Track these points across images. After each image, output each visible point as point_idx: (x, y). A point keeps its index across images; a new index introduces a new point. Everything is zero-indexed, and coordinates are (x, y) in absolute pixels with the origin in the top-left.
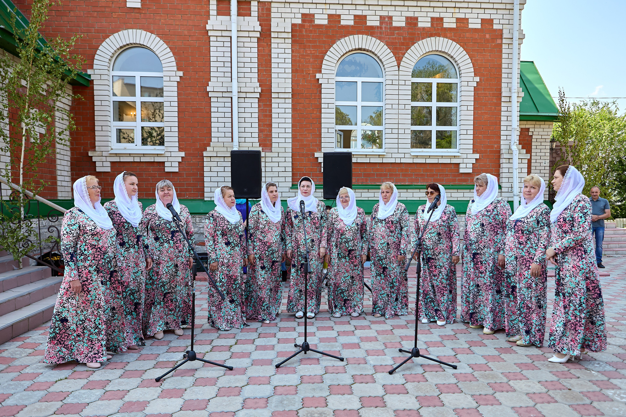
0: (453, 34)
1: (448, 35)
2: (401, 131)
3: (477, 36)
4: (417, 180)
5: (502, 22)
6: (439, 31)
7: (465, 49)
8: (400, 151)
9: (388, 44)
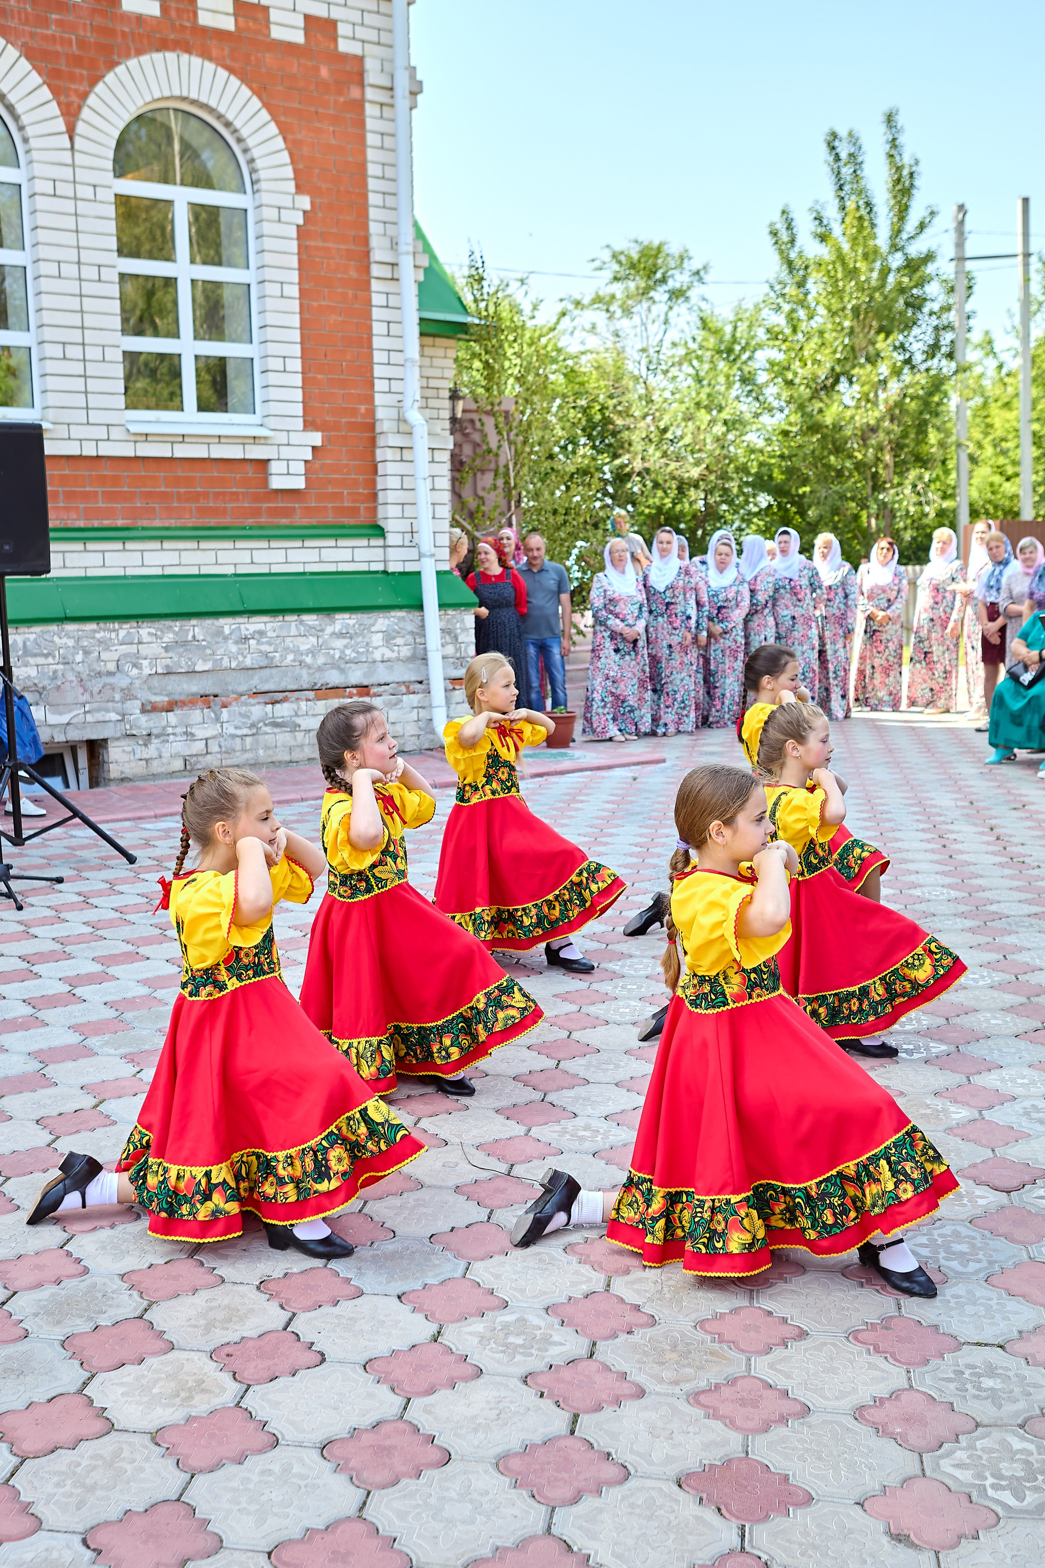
0: (227, 52)
1: (215, 52)
2: (93, 353)
3: (294, 66)
4: (150, 512)
5: (361, 33)
6: (187, 36)
7: (266, 105)
8: (94, 416)
9: (29, 53)
